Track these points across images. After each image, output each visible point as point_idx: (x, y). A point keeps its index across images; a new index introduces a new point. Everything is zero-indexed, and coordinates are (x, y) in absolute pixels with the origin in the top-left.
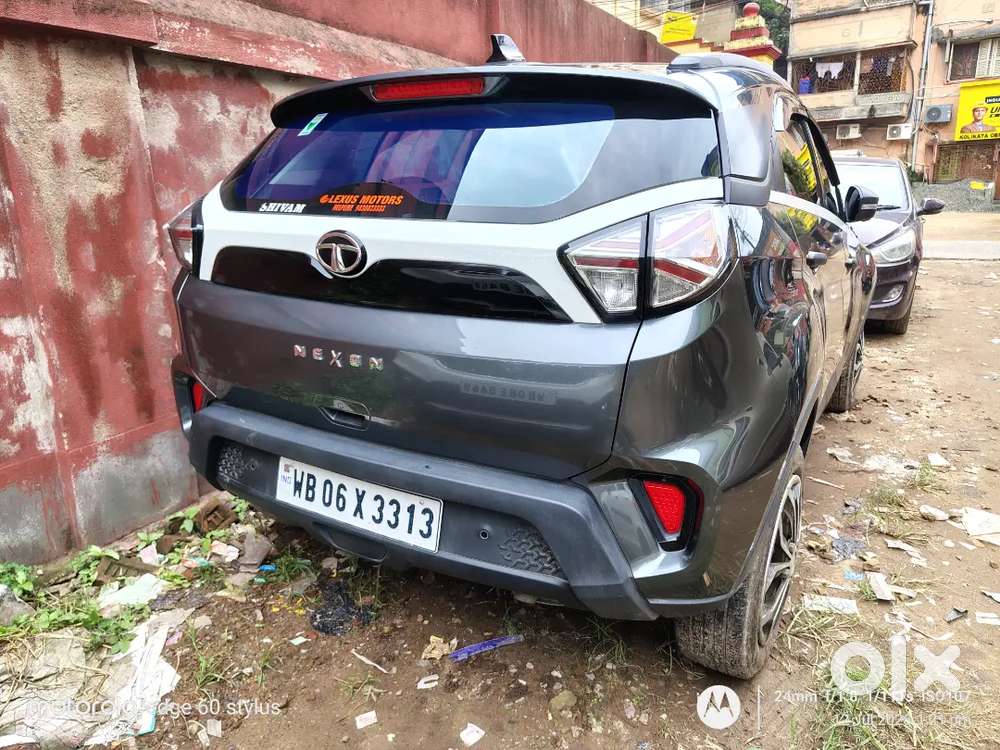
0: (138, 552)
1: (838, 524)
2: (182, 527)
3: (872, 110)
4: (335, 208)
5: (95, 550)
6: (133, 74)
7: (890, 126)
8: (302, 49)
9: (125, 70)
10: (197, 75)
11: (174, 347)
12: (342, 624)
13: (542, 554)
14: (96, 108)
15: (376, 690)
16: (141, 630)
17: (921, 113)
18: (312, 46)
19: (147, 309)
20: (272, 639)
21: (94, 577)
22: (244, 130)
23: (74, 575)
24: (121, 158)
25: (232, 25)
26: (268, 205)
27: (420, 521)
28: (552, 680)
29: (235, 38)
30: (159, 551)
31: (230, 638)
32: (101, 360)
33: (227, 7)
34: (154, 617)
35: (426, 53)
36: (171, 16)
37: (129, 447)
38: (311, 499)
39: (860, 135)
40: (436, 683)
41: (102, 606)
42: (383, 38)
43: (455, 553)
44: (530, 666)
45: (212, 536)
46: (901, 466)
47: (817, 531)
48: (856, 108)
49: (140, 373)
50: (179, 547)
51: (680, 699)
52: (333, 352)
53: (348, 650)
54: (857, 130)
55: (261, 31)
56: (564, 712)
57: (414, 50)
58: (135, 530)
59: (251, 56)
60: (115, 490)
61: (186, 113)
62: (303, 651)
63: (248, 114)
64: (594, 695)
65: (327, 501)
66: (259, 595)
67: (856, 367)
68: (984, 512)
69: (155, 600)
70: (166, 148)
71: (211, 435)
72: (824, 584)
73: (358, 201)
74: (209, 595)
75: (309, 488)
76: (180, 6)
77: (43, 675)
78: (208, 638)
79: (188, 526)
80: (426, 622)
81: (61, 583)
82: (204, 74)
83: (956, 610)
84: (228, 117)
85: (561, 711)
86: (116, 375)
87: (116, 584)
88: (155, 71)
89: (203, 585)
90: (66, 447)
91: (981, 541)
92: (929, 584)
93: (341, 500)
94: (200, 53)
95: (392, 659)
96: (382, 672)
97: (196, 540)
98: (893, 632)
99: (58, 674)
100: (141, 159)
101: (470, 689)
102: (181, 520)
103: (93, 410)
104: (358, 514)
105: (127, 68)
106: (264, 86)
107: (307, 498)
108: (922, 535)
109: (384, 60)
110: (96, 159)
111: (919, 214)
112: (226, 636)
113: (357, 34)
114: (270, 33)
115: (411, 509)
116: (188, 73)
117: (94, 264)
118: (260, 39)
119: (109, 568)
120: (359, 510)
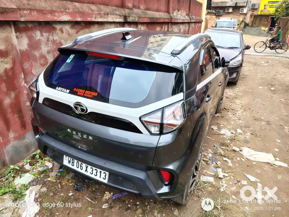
0: (24, 166)
1: (212, 152)
2: (36, 157)
3: (236, 3)
4: (78, 93)
5: (12, 167)
6: (13, 30)
7: (241, 9)
8: (65, 13)
9: (10, 29)
10: (33, 26)
11: (30, 108)
12: (82, 188)
13: (134, 186)
14: (2, 42)
15: (91, 209)
16: (27, 192)
17: (250, 5)
18: (68, 11)
19: (22, 99)
20: (63, 194)
21: (13, 175)
22: (48, 40)
23: (7, 174)
24: (11, 56)
25: (43, 9)
26: (58, 88)
27: (103, 175)
28: (136, 205)
29: (44, 13)
30: (30, 165)
31: (52, 194)
32: (10, 116)
33: (41, 2)
34: (31, 188)
35: (103, 6)
36: (24, 9)
37: (20, 138)
38: (73, 166)
39: (232, 11)
40: (107, 206)
41: (16, 184)
42: (90, 3)
43: (112, 183)
44: (131, 201)
45: (45, 160)
46: (230, 132)
47: (206, 155)
48: (232, 3)
49: (21, 117)
50: (36, 164)
51: (168, 209)
52: (79, 133)
53: (84, 196)
54: (231, 9)
55: (52, 9)
56: (139, 215)
57: (99, 5)
58: (23, 159)
59: (49, 18)
60: (16, 150)
61: (30, 38)
62: (72, 197)
63: (49, 35)
64: (147, 209)
65: (78, 167)
66: (59, 179)
67: (221, 102)
68: (248, 148)
69: (31, 182)
70: (25, 49)
71: (44, 145)
72: (206, 172)
73: (85, 93)
74: (45, 180)
75: (72, 163)
76: (26, 5)
77: (2, 209)
78: (46, 195)
79: (38, 156)
80: (104, 187)
81: (3, 177)
82: (35, 25)
83: (237, 180)
84: (43, 37)
85: (139, 214)
86: (14, 119)
87: (19, 177)
88: (20, 26)
89: (43, 176)
90: (2, 141)
91: (246, 158)
92: (232, 172)
93: (81, 167)
94: (33, 20)
95: (96, 198)
96: (93, 203)
97: (40, 161)
98: (221, 187)
99: (6, 209)
100: (17, 55)
101: (116, 207)
102: (36, 155)
103: (8, 129)
104: (86, 171)
105: (11, 28)
106: (54, 25)
107: (72, 165)
108: (232, 156)
109: (90, 11)
110: (4, 58)
111: (244, 49)
112: (51, 194)
113: (82, 3)
114: (55, 9)
115: (101, 172)
116: (30, 26)
117: (6, 89)
118: (52, 12)
119: (17, 171)
120: (86, 170)
